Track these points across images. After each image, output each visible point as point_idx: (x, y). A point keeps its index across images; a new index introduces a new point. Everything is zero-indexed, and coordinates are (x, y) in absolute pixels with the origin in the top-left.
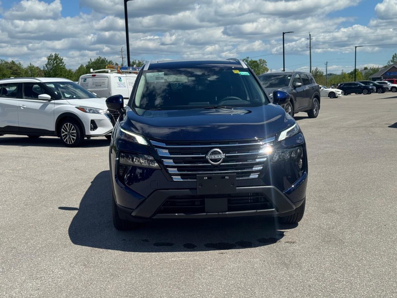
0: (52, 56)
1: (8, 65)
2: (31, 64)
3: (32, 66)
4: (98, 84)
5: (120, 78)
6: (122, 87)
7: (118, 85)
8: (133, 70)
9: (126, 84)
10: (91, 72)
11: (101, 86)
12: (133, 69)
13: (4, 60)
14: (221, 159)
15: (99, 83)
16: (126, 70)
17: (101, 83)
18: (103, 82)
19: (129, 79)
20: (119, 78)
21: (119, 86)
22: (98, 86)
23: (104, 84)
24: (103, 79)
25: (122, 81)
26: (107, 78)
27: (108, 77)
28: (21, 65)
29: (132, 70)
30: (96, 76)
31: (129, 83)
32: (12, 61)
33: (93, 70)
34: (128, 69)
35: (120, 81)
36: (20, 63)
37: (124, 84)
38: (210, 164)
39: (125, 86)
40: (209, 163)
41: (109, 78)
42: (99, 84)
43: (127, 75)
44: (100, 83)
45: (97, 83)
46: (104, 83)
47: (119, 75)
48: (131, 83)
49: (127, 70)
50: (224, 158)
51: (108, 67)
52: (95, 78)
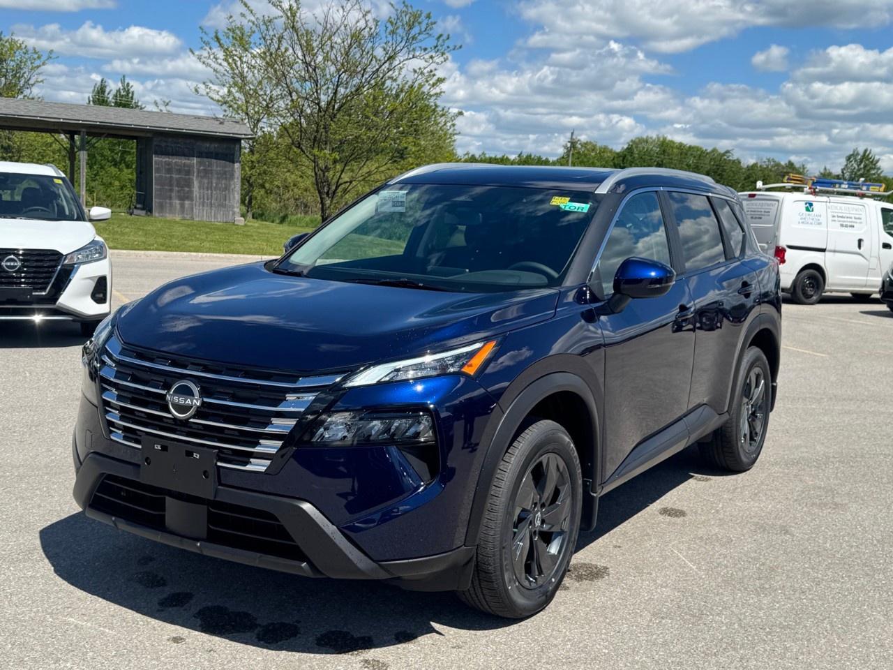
0: (858, 154)
1: (780, 168)
2: (825, 169)
3: (828, 171)
4: (756, 213)
5: (811, 205)
6: (811, 224)
7: (801, 219)
8: (851, 188)
9: (823, 220)
10: (758, 187)
11: (761, 218)
12: (852, 186)
13: (773, 159)
14: (192, 407)
15: (758, 211)
16: (830, 187)
17: (763, 213)
18: (767, 210)
19: (836, 208)
20: (806, 204)
21: (803, 223)
22: (756, 218)
23: (769, 215)
24: (768, 205)
25: (813, 211)
26: (777, 203)
27: (778, 201)
28: (806, 170)
29: (849, 188)
30: (756, 197)
31: (834, 216)
32: (790, 162)
33: (763, 184)
34: (837, 186)
35: (807, 209)
36: (803, 166)
37: (819, 218)
38: (170, 416)
39: (820, 224)
40: (169, 412)
41: (780, 204)
42: (759, 213)
43: (831, 198)
44: (761, 212)
45: (755, 211)
46: (769, 212)
47: (811, 198)
48: (838, 217)
49: (834, 187)
50: (198, 407)
51: (788, 179)
52: (753, 202)
